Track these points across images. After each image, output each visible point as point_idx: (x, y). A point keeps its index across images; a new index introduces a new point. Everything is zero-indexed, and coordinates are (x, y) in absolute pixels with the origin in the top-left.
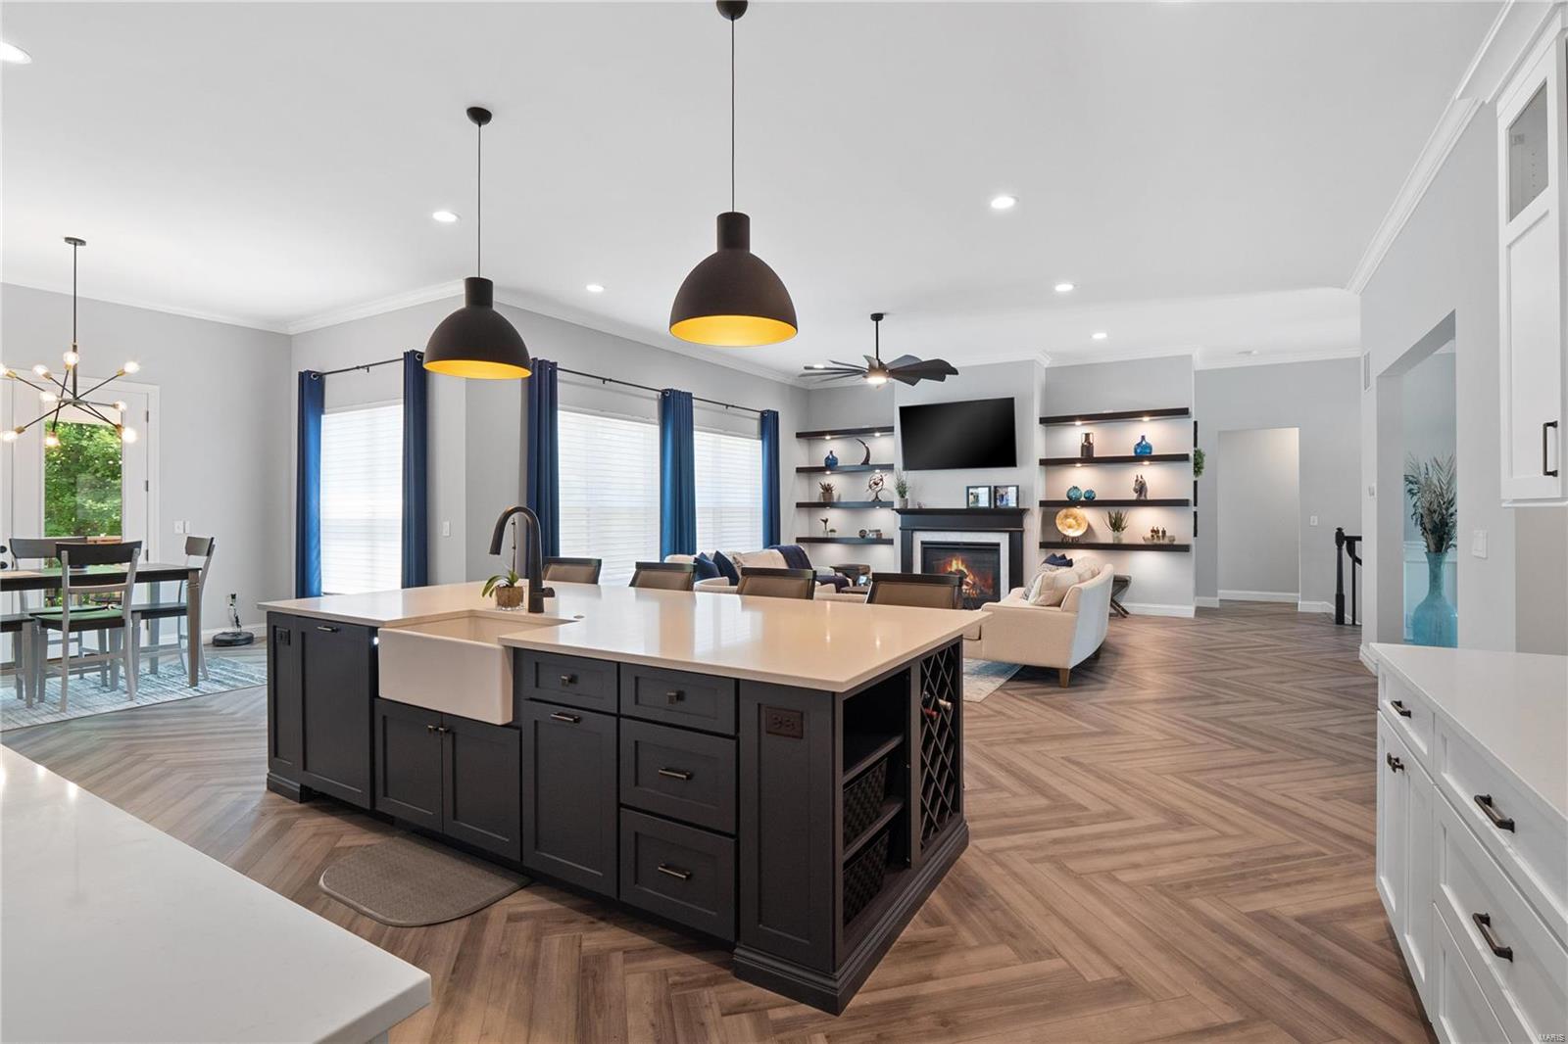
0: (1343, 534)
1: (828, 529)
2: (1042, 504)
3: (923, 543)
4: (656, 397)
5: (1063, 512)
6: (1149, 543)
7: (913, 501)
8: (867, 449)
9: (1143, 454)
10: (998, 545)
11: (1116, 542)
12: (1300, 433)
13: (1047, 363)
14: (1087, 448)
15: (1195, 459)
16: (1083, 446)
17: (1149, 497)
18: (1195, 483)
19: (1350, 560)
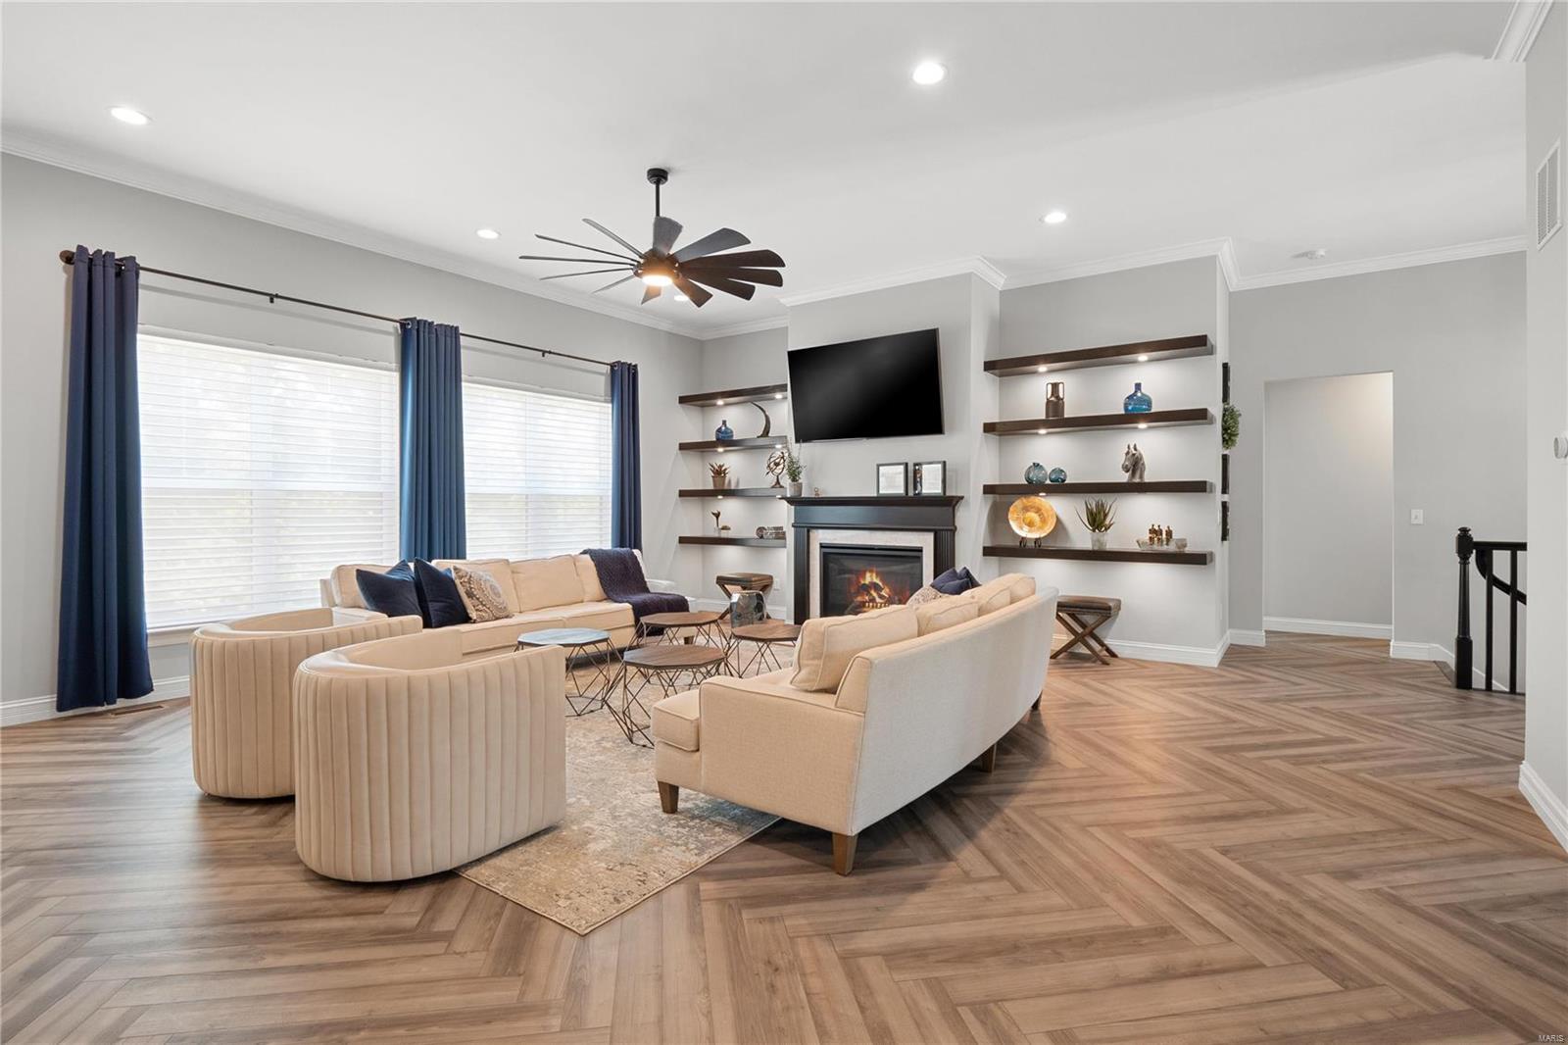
0: (1470, 538)
1: (720, 527)
2: (989, 490)
3: (822, 546)
4: (392, 330)
5: (1019, 503)
6: (1146, 549)
7: (810, 486)
8: (766, 416)
9: (1137, 413)
10: (920, 550)
11: (1096, 548)
12: (1394, 378)
13: (999, 281)
14: (1055, 405)
15: (1224, 421)
16: (1048, 401)
17: (1149, 477)
18: (1225, 458)
19: (1483, 582)
